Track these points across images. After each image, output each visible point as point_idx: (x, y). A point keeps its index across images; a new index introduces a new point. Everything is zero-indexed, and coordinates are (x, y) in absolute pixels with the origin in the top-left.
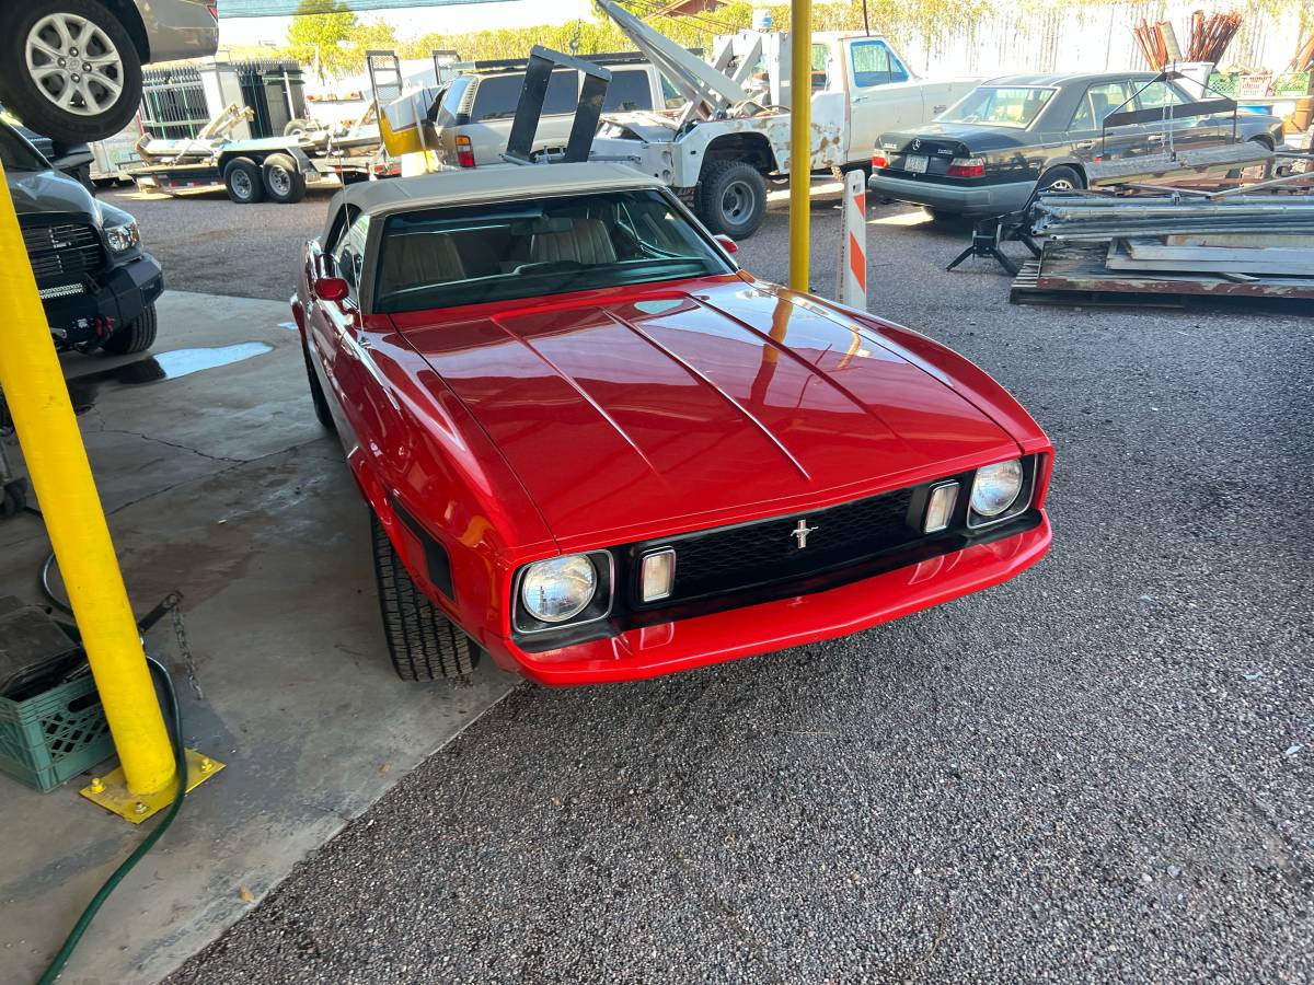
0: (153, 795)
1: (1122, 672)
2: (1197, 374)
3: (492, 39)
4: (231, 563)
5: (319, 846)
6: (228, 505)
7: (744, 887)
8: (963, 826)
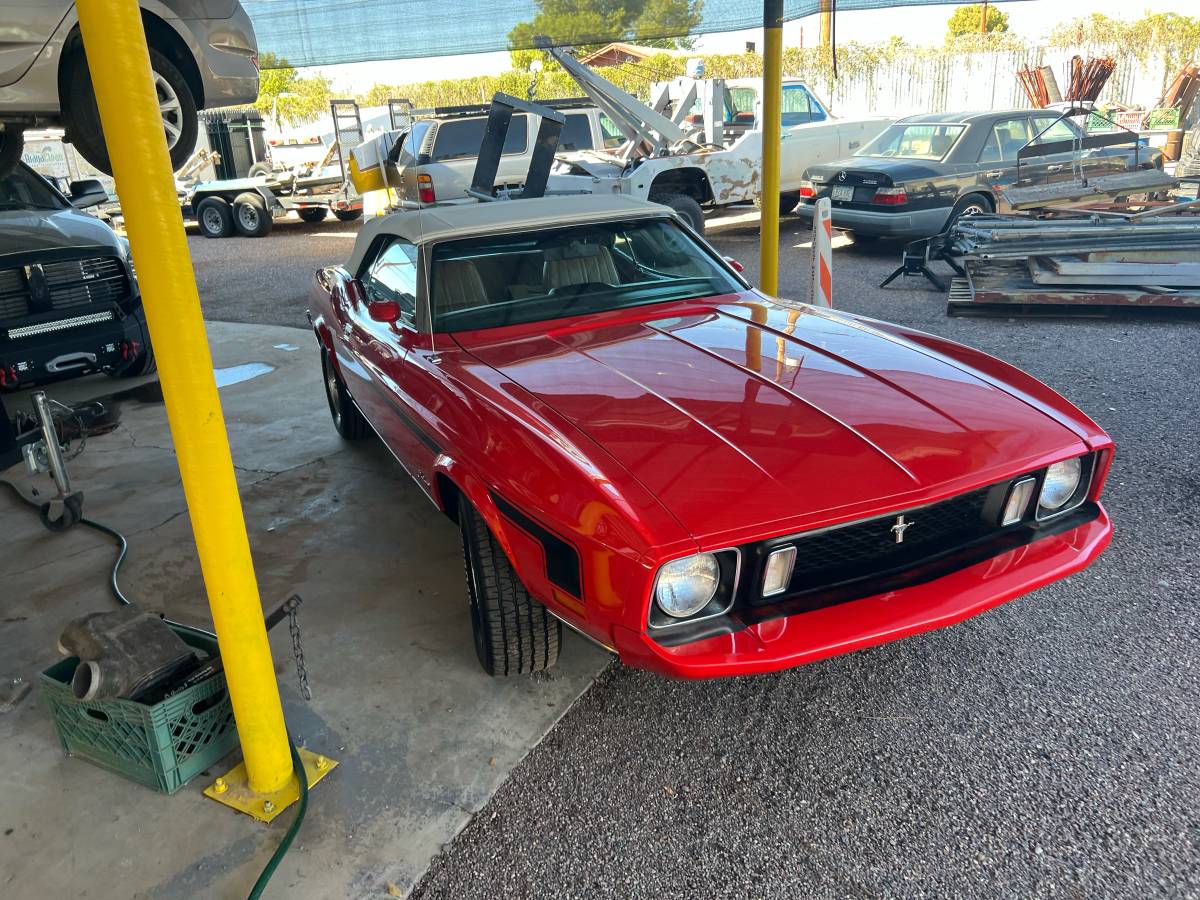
0: (276, 793)
1: (1167, 654)
2: (1140, 377)
3: (435, 89)
4: (289, 568)
5: (450, 840)
6: (273, 514)
7: (876, 869)
8: (1068, 805)
